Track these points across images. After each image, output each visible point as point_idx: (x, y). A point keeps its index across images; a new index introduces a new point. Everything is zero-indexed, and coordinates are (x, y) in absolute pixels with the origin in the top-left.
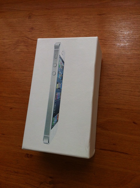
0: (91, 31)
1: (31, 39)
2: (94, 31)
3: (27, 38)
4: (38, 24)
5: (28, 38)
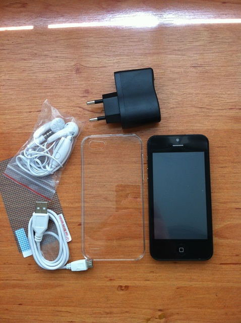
1: (88, 111)
3: (81, 109)
5: (84, 109)
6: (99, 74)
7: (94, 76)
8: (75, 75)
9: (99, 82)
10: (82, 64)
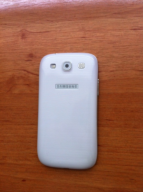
0: (125, 58)
1: (32, 74)
2: (129, 57)
3: (26, 72)
4: (38, 47)
5: (28, 72)
6: (43, 39)
7: (38, 41)
8: (20, 40)
9: (42, 47)
10: (27, 30)
